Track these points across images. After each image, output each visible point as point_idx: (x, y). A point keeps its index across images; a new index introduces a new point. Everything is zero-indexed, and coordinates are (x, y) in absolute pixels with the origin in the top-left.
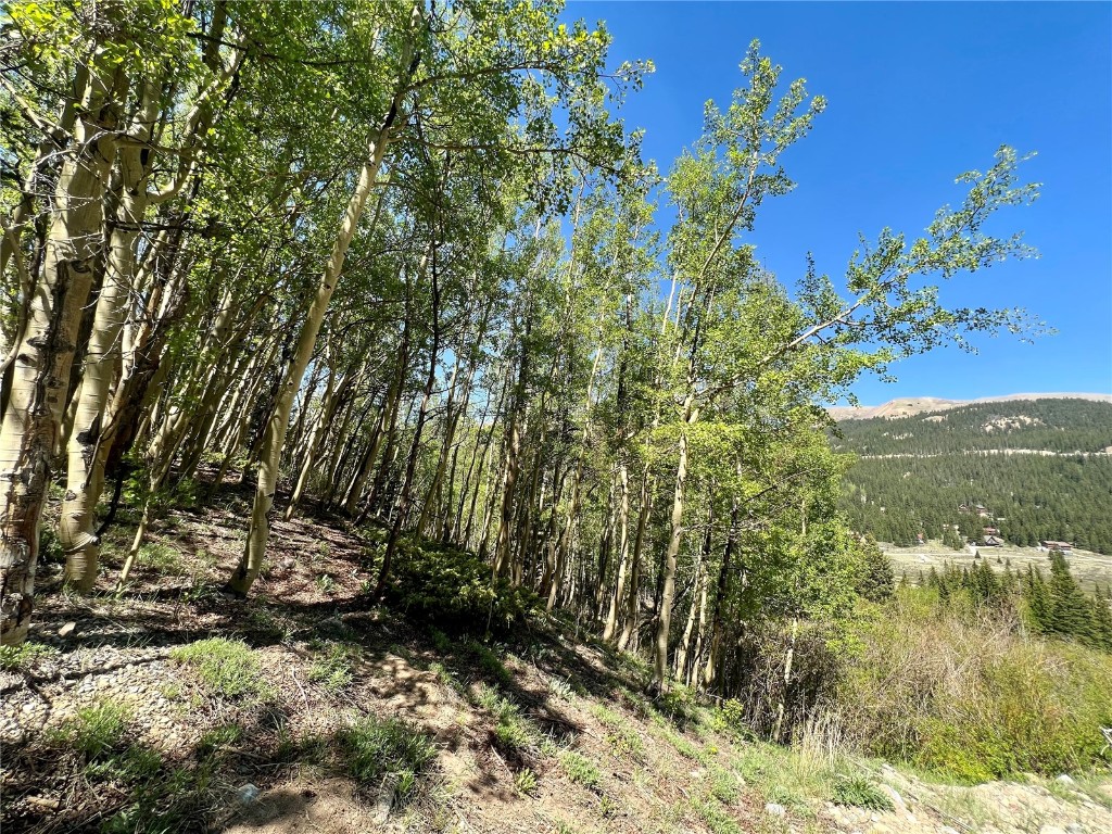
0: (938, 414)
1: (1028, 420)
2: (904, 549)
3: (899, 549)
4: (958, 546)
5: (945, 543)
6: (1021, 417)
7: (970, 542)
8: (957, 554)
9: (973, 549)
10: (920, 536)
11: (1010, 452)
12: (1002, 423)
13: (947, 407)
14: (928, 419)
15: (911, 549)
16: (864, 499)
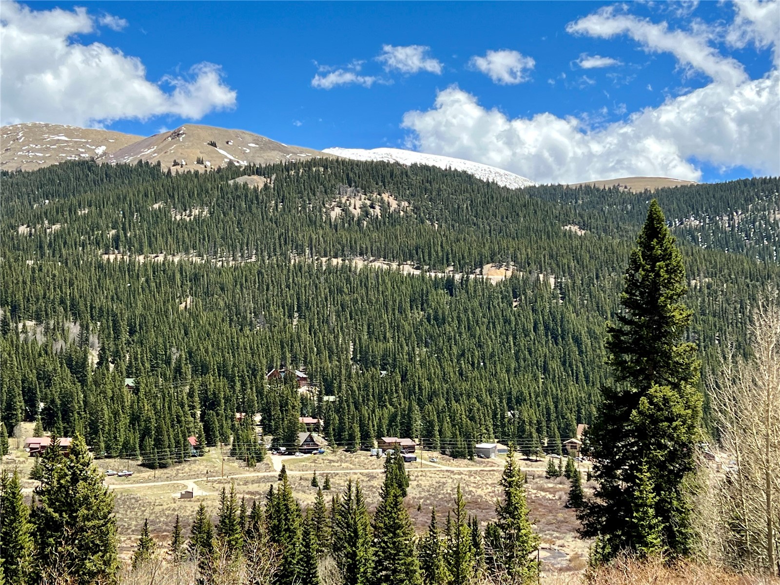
0: (259, 172)
1: (394, 204)
2: (158, 472)
3: (148, 473)
4: (253, 457)
5: (233, 453)
6: (385, 196)
7: (274, 448)
8: (250, 474)
9: (276, 461)
10: (192, 440)
11: (359, 263)
12: (356, 204)
13: (275, 158)
14: (241, 180)
15: (170, 471)
16: (93, 358)
